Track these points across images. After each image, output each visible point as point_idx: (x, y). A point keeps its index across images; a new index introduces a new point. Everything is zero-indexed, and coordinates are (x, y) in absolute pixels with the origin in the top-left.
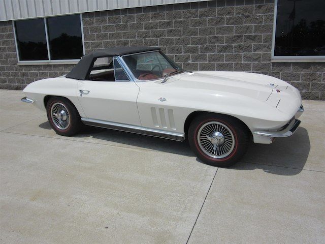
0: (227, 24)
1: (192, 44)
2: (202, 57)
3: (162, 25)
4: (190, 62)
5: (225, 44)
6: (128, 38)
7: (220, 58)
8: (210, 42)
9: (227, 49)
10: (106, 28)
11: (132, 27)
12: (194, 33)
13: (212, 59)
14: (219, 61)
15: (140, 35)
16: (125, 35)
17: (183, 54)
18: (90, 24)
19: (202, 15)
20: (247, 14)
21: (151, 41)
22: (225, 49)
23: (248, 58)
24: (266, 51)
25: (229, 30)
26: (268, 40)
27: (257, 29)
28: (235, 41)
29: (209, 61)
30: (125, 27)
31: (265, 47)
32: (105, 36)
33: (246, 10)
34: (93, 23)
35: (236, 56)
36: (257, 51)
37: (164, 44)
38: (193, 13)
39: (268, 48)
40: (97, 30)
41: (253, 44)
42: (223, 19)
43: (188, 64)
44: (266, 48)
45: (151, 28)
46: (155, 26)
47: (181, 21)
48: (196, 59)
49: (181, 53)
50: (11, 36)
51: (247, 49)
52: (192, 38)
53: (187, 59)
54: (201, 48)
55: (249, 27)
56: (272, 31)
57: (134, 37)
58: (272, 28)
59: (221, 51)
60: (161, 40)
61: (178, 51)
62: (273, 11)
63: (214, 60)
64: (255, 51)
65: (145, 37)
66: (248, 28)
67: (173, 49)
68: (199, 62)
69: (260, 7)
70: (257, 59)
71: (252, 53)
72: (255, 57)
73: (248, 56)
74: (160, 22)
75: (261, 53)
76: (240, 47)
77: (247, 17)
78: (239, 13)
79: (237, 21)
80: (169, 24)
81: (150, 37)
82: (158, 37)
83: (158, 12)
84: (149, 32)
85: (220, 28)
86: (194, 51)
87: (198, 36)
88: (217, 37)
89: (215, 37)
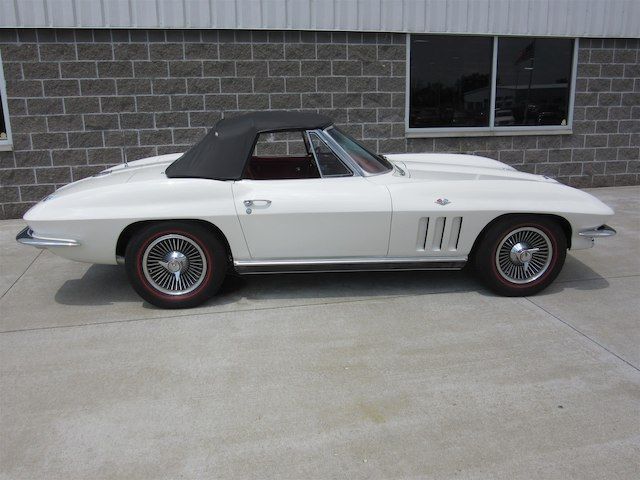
0: (335, 73)
1: (274, 107)
3: (212, 69)
4: (271, 140)
5: (332, 108)
6: (133, 92)
8: (307, 105)
10: (73, 69)
11: (142, 69)
12: (277, 87)
15: (161, 87)
16: (122, 85)
18: (24, 57)
19: (291, 54)
20: (366, 59)
21: (188, 100)
23: (371, 132)
24: (397, 120)
25: (340, 84)
26: (400, 101)
27: (383, 84)
28: (348, 103)
30: (124, 69)
31: (395, 113)
32: (70, 86)
33: (364, 52)
34: (33, 55)
35: (352, 127)
36: (385, 119)
37: (215, 107)
38: (274, 51)
40: (45, 71)
41: (377, 109)
42: (329, 64)
43: (268, 144)
44: (397, 116)
45: (188, 74)
46: (196, 71)
47: (251, 64)
48: (281, 134)
51: (368, 116)
52: (273, 97)
55: (370, 79)
56: (405, 89)
57: (148, 91)
58: (405, 84)
60: (209, 99)
62: (404, 57)
64: (381, 119)
65: (173, 92)
66: (369, 81)
68: (287, 141)
69: (385, 49)
70: (385, 132)
71: (377, 123)
72: (382, 131)
73: (371, 128)
74: (206, 63)
75: (390, 123)
76: (358, 114)
77: (367, 63)
78: (354, 56)
79: (352, 70)
80: (226, 67)
81: (184, 91)
82: (204, 92)
83: (201, 42)
84: (183, 82)
85: (324, 80)
87: (285, 93)
88: (319, 96)
89: (315, 96)
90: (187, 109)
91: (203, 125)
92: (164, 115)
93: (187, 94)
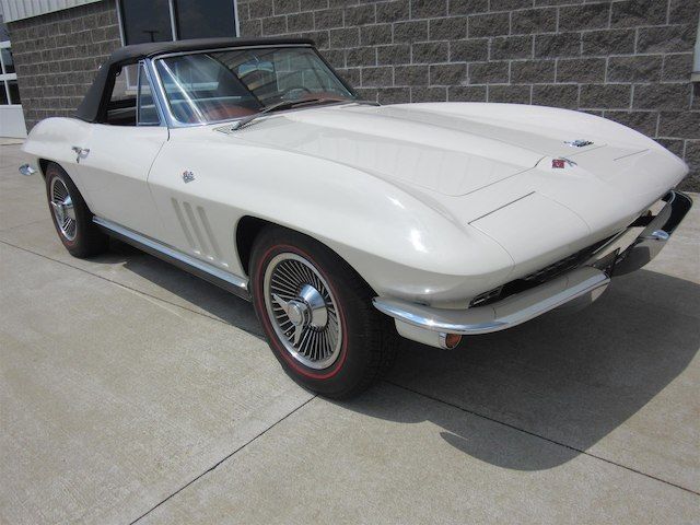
1: (473, 34)
2: (495, 71)
4: (466, 83)
5: (558, 32)
6: (326, 25)
7: (543, 72)
8: (518, 29)
9: (562, 45)
12: (477, 5)
13: (522, 75)
14: (541, 79)
15: (352, 18)
16: (319, 18)
17: (449, 63)
21: (376, 31)
22: (558, 45)
23: (621, 71)
24: (678, 47)
28: (584, 22)
29: (515, 80)
31: (675, 34)
32: (280, 22)
35: (587, 64)
36: (652, 48)
37: (404, 39)
39: (684, 38)
40: (263, 9)
41: (638, 29)
43: (461, 90)
44: (678, 40)
48: (480, 75)
49: (445, 60)
50: (114, 32)
51: (621, 43)
52: (472, 19)
53: (459, 75)
54: (496, 46)
57: (340, 23)
59: (546, 53)
60: (397, 28)
61: (438, 54)
63: (527, 78)
64: (644, 48)
65: (362, 23)
67: (426, 50)
68: (487, 85)
70: (648, 72)
71: (635, 55)
72: (642, 69)
73: (622, 63)
76: (600, 41)
81: (373, 20)
82: (392, 19)
84: (371, 9)
86: (475, 52)
87: (489, 13)
88: (537, 13)
89: (531, 14)
90: (374, 43)
91: (390, 63)
92: (353, 52)
93: (375, 24)
